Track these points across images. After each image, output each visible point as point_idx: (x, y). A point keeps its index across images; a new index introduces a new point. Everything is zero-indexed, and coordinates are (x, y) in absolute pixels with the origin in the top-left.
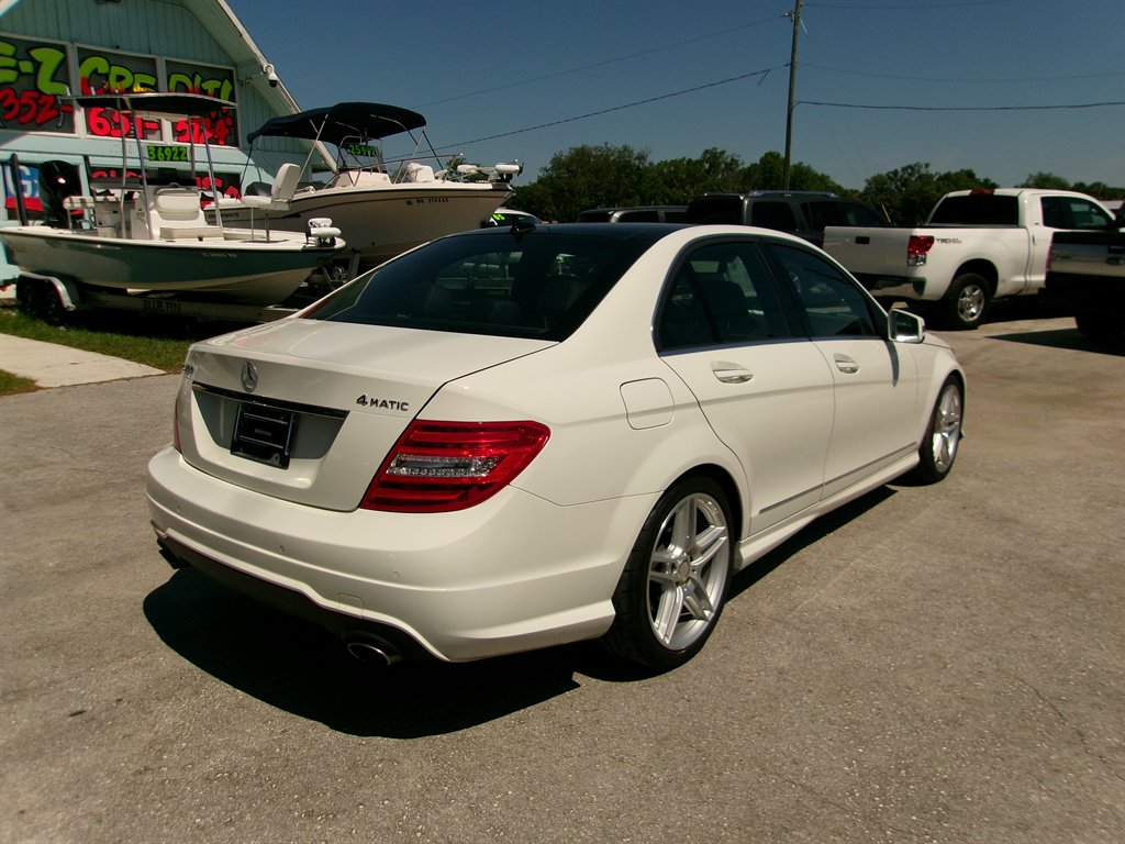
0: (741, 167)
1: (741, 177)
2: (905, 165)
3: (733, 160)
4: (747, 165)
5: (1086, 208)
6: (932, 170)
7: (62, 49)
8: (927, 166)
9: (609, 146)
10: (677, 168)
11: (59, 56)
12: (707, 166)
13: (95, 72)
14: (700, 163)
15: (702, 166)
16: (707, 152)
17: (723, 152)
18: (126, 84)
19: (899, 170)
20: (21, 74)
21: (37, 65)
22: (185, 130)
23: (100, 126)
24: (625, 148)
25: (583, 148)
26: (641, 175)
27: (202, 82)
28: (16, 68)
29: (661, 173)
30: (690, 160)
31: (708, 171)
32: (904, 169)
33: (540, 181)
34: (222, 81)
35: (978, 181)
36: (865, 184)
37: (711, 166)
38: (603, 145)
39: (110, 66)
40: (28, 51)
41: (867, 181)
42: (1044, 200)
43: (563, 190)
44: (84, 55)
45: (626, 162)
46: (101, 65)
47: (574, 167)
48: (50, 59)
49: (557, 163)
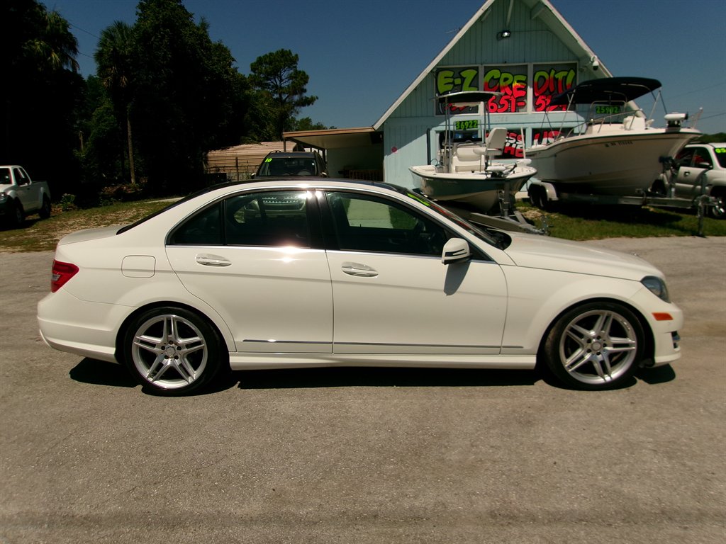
7: (476, 69)
11: (475, 72)
13: (493, 78)
18: (509, 82)
20: (455, 85)
21: (463, 79)
22: (541, 104)
23: (492, 107)
27: (555, 73)
28: (453, 83)
34: (569, 71)
39: (501, 73)
40: (459, 73)
44: (487, 70)
46: (496, 74)
48: (469, 75)
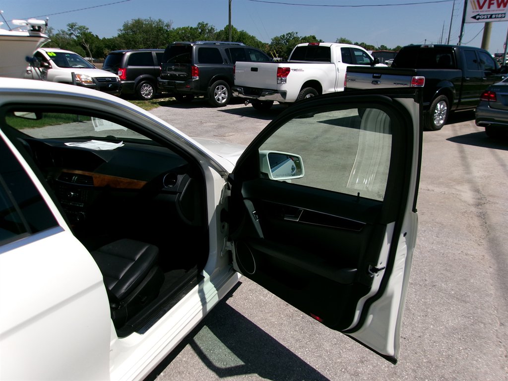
1: (216, 36)
2: (287, 33)
3: (211, 28)
5: (361, 54)
6: (299, 35)
8: (297, 33)
9: (152, 19)
10: (185, 31)
12: (200, 30)
14: (196, 29)
15: (198, 30)
16: (199, 23)
17: (207, 24)
19: (285, 35)
24: (160, 21)
25: (139, 20)
26: (168, 34)
29: (178, 33)
30: (191, 27)
31: (200, 33)
32: (287, 34)
33: (119, 36)
35: (317, 40)
36: (271, 41)
37: (202, 31)
38: (149, 19)
41: (272, 39)
42: (342, 49)
43: (130, 41)
45: (161, 27)
47: (135, 29)
49: (126, 27)
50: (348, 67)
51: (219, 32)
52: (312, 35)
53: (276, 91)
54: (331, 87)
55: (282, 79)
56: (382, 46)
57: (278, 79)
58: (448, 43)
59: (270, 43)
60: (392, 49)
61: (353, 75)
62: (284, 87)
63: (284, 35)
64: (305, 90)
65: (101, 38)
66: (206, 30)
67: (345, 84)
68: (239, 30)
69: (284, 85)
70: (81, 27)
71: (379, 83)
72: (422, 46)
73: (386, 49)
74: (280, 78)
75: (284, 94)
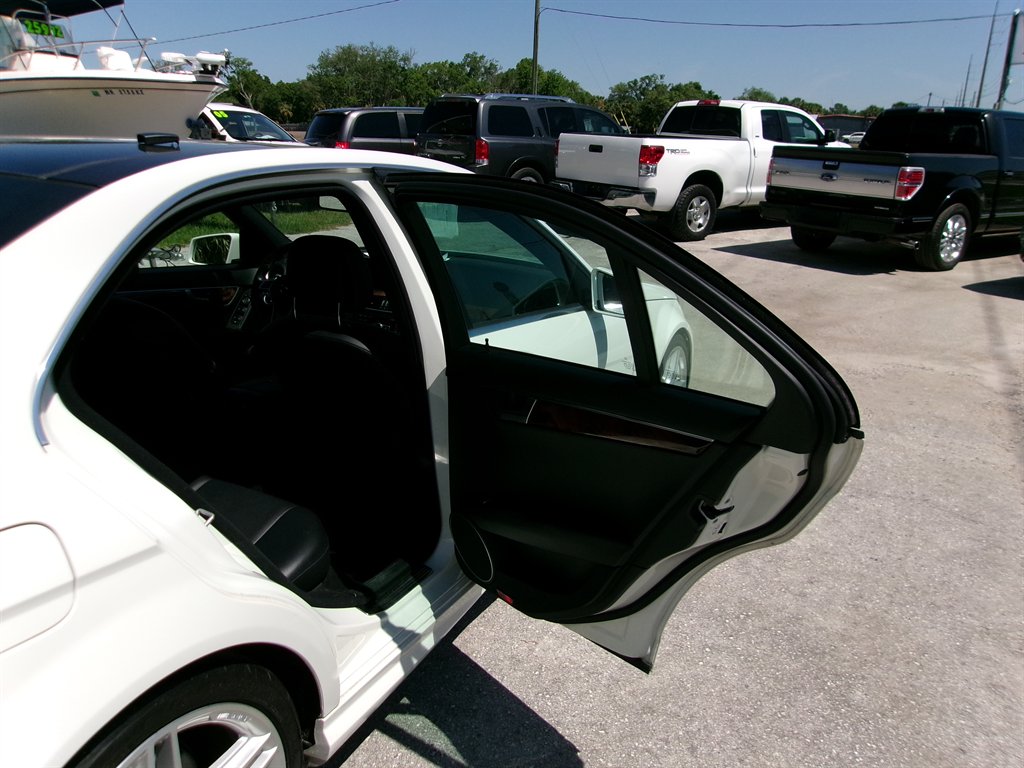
0: (499, 72)
1: (500, 82)
2: (643, 76)
3: (491, 64)
4: (505, 70)
5: (799, 121)
6: (666, 82)
8: (662, 77)
9: (375, 46)
10: (440, 70)
12: (468, 69)
14: (462, 66)
15: (464, 69)
16: (468, 56)
17: (482, 57)
19: (639, 80)
24: (391, 50)
25: (349, 48)
26: (406, 75)
29: (425, 75)
30: (452, 63)
31: (469, 74)
32: (643, 79)
33: (310, 78)
35: (704, 92)
36: (610, 92)
37: (472, 69)
38: (369, 45)
41: (611, 88)
42: (764, 113)
43: (331, 88)
45: (391, 62)
47: (341, 66)
49: (325, 61)
50: (776, 148)
51: (507, 73)
52: (694, 81)
53: (636, 190)
54: (739, 185)
55: (648, 168)
56: (837, 105)
57: (640, 168)
58: (978, 105)
59: (607, 97)
60: (858, 111)
61: (784, 163)
62: (652, 183)
63: (636, 80)
64: (691, 188)
65: (274, 81)
66: (480, 68)
67: (769, 180)
68: (545, 70)
69: (651, 178)
70: (238, 60)
71: (835, 178)
72: (922, 110)
73: (845, 110)
74: (644, 166)
75: (651, 196)
